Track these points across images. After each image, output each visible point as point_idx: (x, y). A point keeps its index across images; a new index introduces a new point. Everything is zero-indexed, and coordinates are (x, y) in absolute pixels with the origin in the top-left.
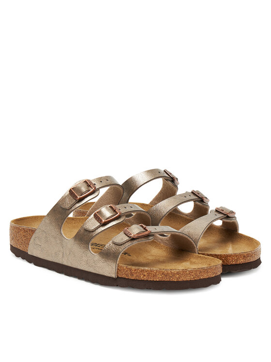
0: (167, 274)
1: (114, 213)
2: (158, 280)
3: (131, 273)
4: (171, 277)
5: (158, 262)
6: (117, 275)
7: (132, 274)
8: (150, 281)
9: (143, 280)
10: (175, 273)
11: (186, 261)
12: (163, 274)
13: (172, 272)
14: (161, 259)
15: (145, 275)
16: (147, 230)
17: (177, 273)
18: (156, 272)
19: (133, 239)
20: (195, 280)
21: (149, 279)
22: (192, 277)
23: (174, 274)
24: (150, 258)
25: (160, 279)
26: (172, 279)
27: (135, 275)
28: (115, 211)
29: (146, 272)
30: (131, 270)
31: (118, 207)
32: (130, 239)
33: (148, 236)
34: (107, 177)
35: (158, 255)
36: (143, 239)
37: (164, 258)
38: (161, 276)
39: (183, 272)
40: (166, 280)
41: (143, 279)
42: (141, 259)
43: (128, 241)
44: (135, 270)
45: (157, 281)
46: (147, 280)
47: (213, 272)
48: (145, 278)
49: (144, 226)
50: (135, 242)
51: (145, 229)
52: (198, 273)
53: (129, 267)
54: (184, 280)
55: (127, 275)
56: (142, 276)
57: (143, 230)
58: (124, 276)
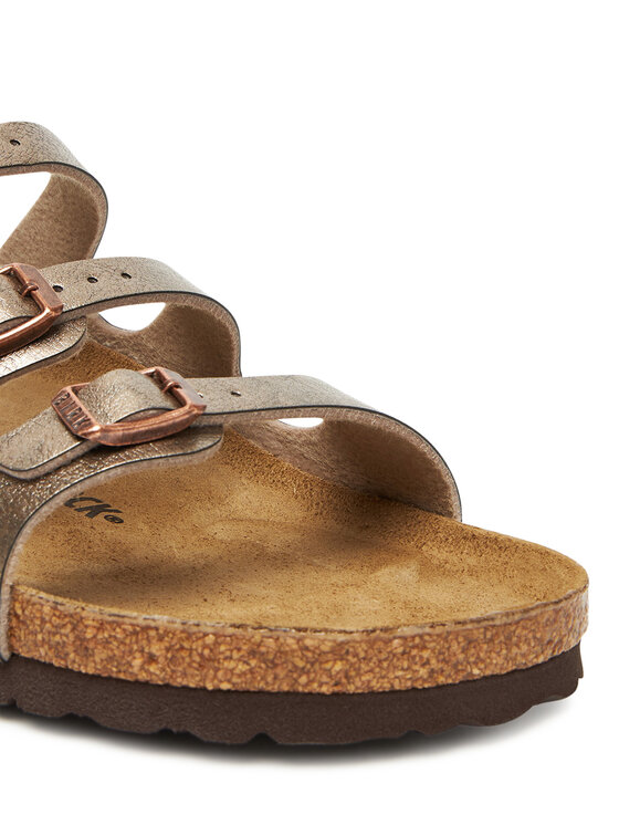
0: (280, 652)
1: (27, 309)
2: (225, 686)
3: (80, 639)
4: (303, 671)
5: (256, 559)
6: (11, 647)
7: (84, 649)
8: (186, 688)
9: (146, 684)
10: (326, 647)
11: (398, 555)
12: (252, 653)
13: (308, 642)
14: (276, 541)
15: (152, 659)
16: (180, 402)
17: (332, 651)
18: (216, 644)
19: (100, 451)
20: (439, 687)
21: (179, 681)
22: (423, 672)
23: (317, 658)
24: (223, 532)
25: (241, 684)
26: (302, 684)
27: (100, 654)
28: (28, 296)
29: (161, 639)
30: (77, 622)
31: (50, 275)
32: (84, 448)
33: (184, 434)
34: (17, 126)
35: (264, 516)
36: (156, 452)
37: (291, 537)
38: (242, 667)
39: (371, 644)
40: (276, 688)
41: (143, 676)
42: (174, 543)
43: (74, 461)
44: (101, 627)
45: (219, 691)
46: (167, 686)
47: (540, 641)
48: (156, 673)
49: (171, 377)
50: (109, 470)
51: (172, 393)
52: (455, 647)
53: (70, 605)
54: (376, 685)
55: (58, 649)
56: (137, 662)
57: (158, 398)
58: (43, 654)
